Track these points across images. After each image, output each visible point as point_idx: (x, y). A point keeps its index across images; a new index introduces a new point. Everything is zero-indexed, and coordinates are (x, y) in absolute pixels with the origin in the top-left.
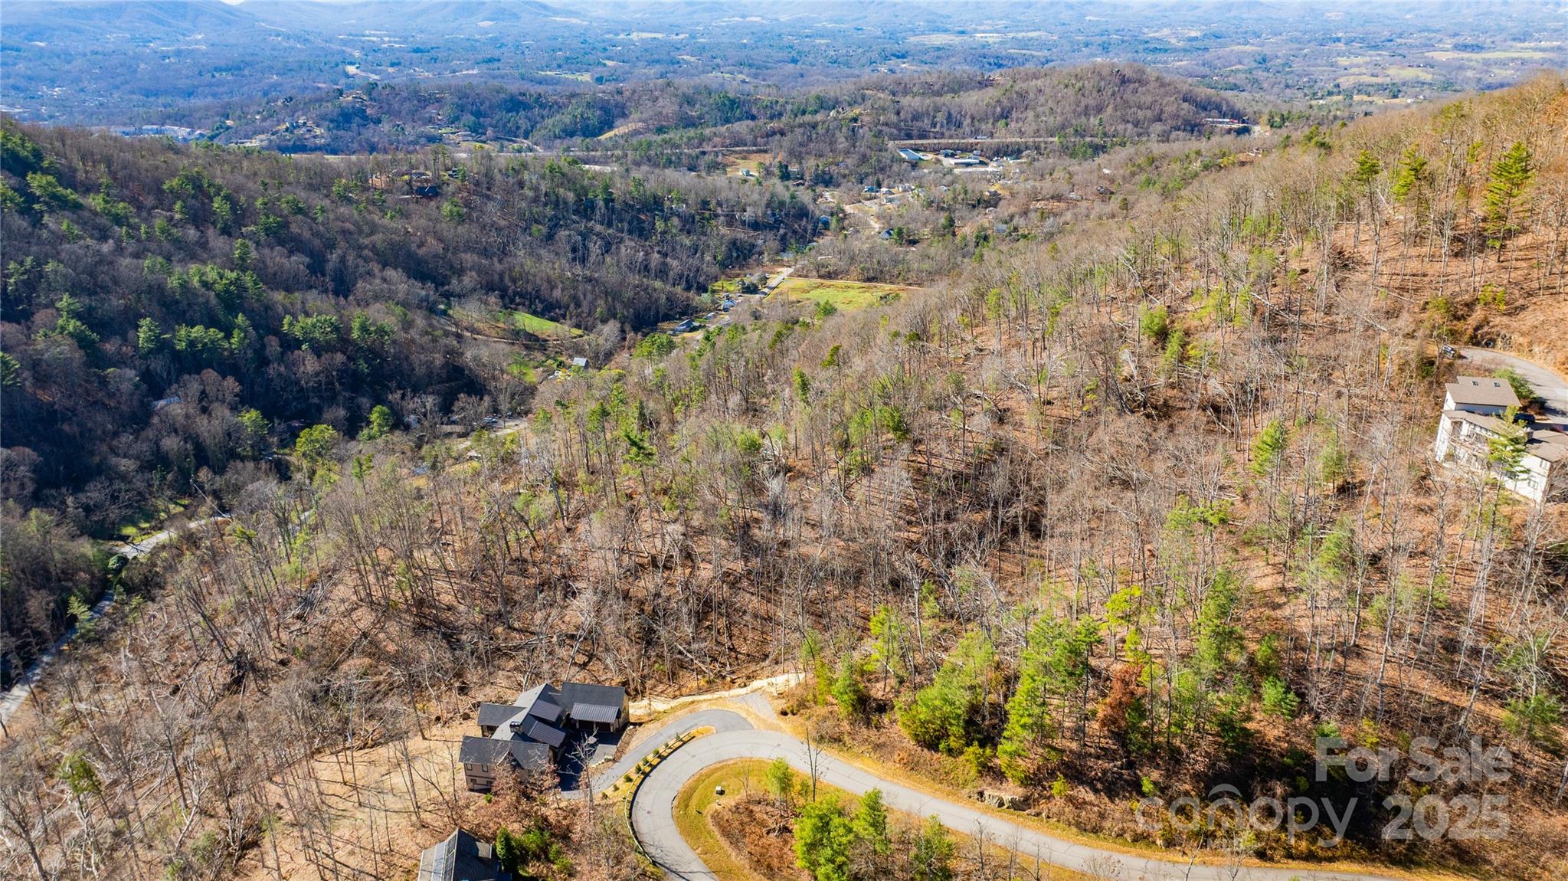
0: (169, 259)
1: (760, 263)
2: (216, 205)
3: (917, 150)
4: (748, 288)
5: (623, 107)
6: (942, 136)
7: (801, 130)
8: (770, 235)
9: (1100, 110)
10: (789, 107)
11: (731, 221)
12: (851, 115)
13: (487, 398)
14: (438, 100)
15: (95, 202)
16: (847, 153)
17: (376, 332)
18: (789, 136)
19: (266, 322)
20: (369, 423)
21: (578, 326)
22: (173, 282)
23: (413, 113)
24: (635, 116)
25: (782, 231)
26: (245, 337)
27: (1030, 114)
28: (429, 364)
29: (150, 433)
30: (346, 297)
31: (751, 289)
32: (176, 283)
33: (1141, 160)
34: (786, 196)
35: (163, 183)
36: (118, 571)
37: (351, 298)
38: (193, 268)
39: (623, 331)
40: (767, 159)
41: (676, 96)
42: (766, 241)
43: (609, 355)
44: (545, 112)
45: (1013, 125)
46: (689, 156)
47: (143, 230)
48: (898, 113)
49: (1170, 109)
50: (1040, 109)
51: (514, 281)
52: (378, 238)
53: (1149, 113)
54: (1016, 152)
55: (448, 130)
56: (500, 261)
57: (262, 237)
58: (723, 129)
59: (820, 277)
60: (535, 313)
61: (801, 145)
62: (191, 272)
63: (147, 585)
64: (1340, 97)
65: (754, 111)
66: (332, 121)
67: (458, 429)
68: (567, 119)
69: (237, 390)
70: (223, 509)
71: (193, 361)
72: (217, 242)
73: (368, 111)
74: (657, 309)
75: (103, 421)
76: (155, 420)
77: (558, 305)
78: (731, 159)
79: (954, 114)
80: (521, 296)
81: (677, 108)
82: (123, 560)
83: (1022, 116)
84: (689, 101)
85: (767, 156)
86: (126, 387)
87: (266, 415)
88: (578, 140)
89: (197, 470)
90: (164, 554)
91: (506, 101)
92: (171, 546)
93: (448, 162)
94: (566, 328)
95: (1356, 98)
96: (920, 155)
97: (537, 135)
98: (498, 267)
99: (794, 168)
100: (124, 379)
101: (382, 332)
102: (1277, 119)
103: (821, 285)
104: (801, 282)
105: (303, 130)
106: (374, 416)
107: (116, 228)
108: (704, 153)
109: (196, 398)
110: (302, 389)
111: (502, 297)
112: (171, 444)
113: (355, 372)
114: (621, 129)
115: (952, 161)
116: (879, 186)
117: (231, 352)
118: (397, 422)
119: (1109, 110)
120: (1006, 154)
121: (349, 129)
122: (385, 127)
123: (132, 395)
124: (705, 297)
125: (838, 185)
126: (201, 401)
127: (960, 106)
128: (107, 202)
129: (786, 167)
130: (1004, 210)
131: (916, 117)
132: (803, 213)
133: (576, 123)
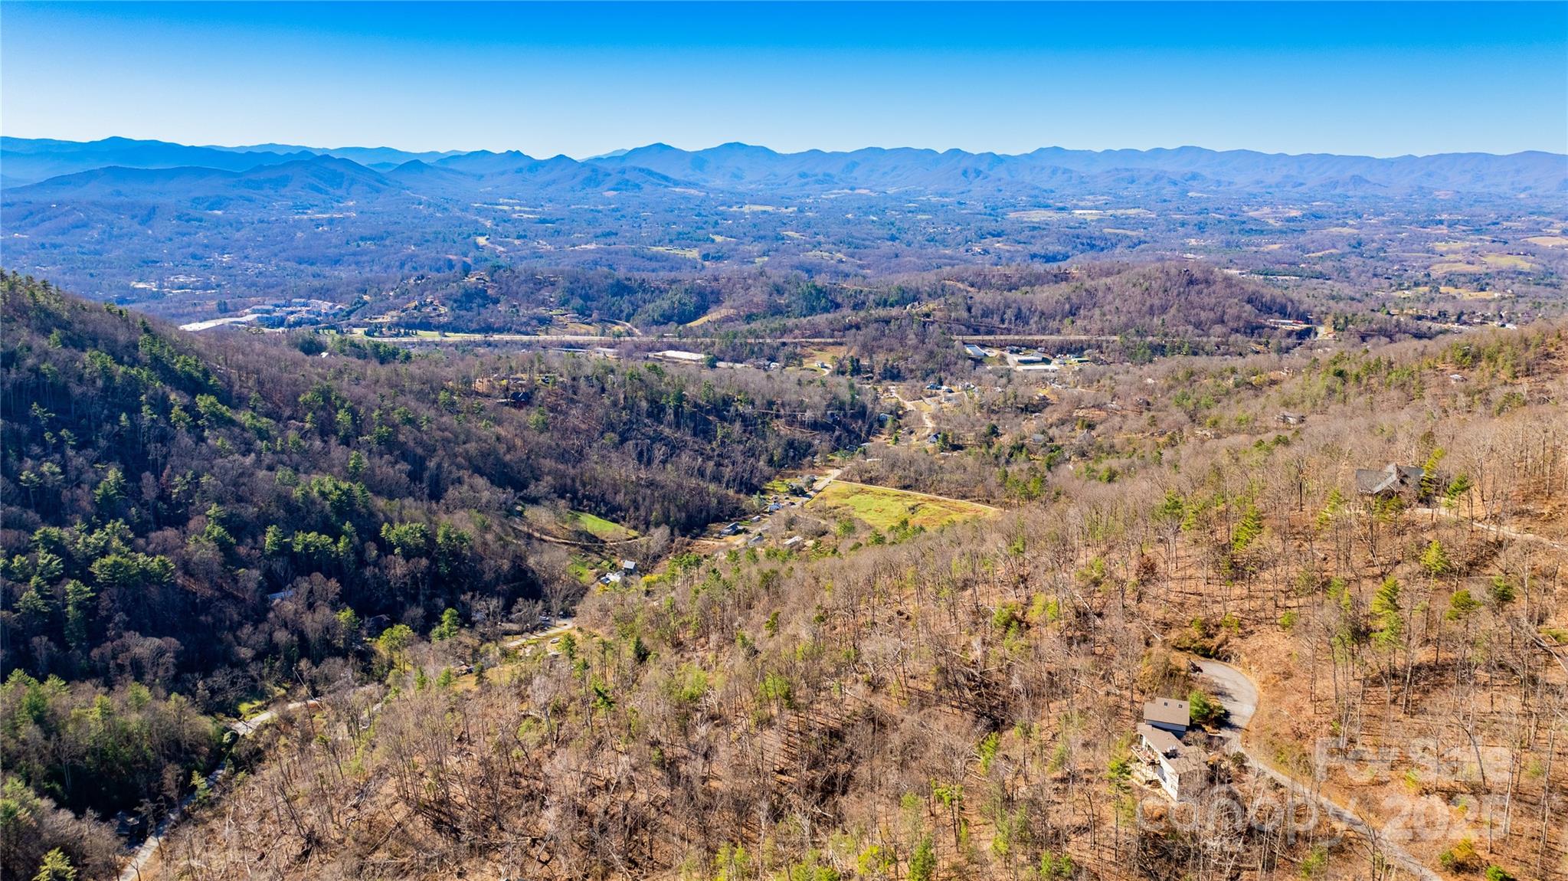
0: (296, 470)
1: (812, 465)
2: (339, 416)
3: (983, 346)
4: (795, 490)
5: (719, 293)
6: (1009, 331)
7: (876, 325)
8: (827, 437)
9: (1164, 309)
10: (872, 297)
11: (792, 421)
12: (925, 309)
13: (540, 603)
14: (553, 284)
15: (244, 417)
16: (916, 348)
17: (456, 539)
18: (863, 331)
19: (369, 528)
20: (441, 623)
21: (635, 528)
22: (297, 493)
23: (528, 295)
24: (727, 303)
25: (837, 433)
26: (350, 542)
27: (1097, 312)
28: (497, 571)
29: (266, 627)
30: (438, 502)
31: (798, 492)
32: (299, 494)
33: (1180, 375)
34: (846, 396)
35: (299, 396)
36: (230, 746)
37: (442, 501)
38: (315, 478)
39: (672, 533)
40: (842, 352)
41: (767, 284)
42: (821, 442)
43: (657, 558)
44: (648, 296)
45: (1079, 323)
46: (770, 347)
47: (279, 443)
48: (969, 310)
49: (1232, 312)
50: (1107, 308)
51: (584, 485)
52: (472, 447)
53: (1212, 315)
54: (1077, 350)
55: (559, 312)
56: (574, 467)
57: (375, 447)
58: (804, 321)
59: (862, 482)
60: (599, 515)
61: (875, 339)
62: (313, 483)
63: (252, 759)
64: (1426, 289)
65: (839, 300)
66: (455, 301)
67: (515, 627)
68: (666, 305)
69: (338, 590)
70: (315, 694)
71: (305, 564)
72: (338, 452)
73: (489, 292)
74: (708, 513)
75: (233, 613)
76: (271, 615)
77: (619, 508)
78: (809, 350)
79: (1024, 310)
80: (589, 499)
81: (766, 297)
82: (235, 737)
83: (1090, 314)
84: (779, 290)
85: (843, 348)
86: (252, 585)
87: (359, 613)
88: (672, 326)
89: (298, 661)
90: (266, 732)
91: (612, 286)
92: (272, 725)
93: (543, 367)
94: (623, 529)
95: (1443, 289)
96: (985, 351)
97: (638, 318)
98: (572, 471)
99: (865, 362)
100: (250, 577)
101: (461, 538)
102: (1342, 321)
103: (862, 491)
104: (843, 486)
105: (430, 309)
106: (445, 617)
107: (258, 442)
108: (784, 344)
109: (305, 596)
110: (391, 589)
111: (572, 500)
112: (281, 636)
113: (437, 573)
114: (714, 315)
115: (1016, 358)
116: (941, 383)
117: (338, 555)
118: (465, 620)
119: (1173, 311)
120: (1069, 352)
121: (470, 309)
122: (502, 307)
123: (256, 591)
124: (755, 499)
125: (905, 379)
126: (308, 599)
127: (1031, 303)
128: (253, 418)
129: (858, 361)
130: (1051, 416)
131: (987, 313)
132: (861, 413)
133: (674, 308)
